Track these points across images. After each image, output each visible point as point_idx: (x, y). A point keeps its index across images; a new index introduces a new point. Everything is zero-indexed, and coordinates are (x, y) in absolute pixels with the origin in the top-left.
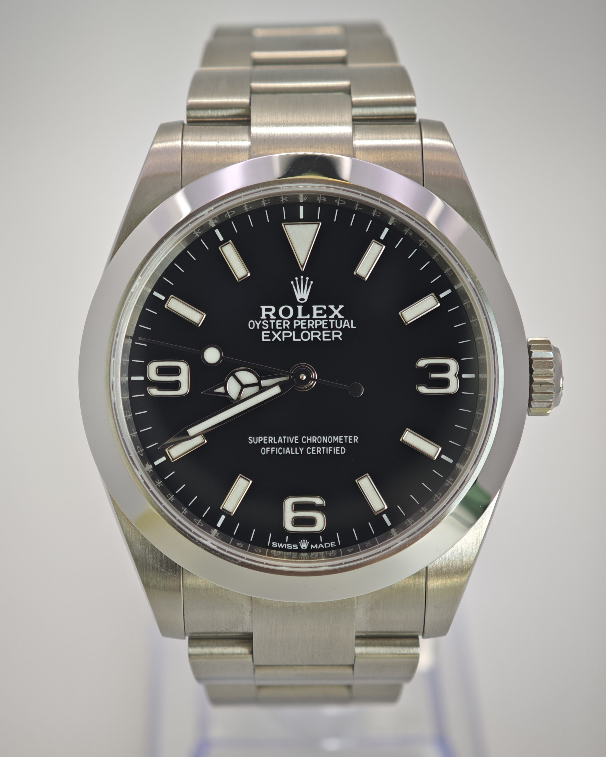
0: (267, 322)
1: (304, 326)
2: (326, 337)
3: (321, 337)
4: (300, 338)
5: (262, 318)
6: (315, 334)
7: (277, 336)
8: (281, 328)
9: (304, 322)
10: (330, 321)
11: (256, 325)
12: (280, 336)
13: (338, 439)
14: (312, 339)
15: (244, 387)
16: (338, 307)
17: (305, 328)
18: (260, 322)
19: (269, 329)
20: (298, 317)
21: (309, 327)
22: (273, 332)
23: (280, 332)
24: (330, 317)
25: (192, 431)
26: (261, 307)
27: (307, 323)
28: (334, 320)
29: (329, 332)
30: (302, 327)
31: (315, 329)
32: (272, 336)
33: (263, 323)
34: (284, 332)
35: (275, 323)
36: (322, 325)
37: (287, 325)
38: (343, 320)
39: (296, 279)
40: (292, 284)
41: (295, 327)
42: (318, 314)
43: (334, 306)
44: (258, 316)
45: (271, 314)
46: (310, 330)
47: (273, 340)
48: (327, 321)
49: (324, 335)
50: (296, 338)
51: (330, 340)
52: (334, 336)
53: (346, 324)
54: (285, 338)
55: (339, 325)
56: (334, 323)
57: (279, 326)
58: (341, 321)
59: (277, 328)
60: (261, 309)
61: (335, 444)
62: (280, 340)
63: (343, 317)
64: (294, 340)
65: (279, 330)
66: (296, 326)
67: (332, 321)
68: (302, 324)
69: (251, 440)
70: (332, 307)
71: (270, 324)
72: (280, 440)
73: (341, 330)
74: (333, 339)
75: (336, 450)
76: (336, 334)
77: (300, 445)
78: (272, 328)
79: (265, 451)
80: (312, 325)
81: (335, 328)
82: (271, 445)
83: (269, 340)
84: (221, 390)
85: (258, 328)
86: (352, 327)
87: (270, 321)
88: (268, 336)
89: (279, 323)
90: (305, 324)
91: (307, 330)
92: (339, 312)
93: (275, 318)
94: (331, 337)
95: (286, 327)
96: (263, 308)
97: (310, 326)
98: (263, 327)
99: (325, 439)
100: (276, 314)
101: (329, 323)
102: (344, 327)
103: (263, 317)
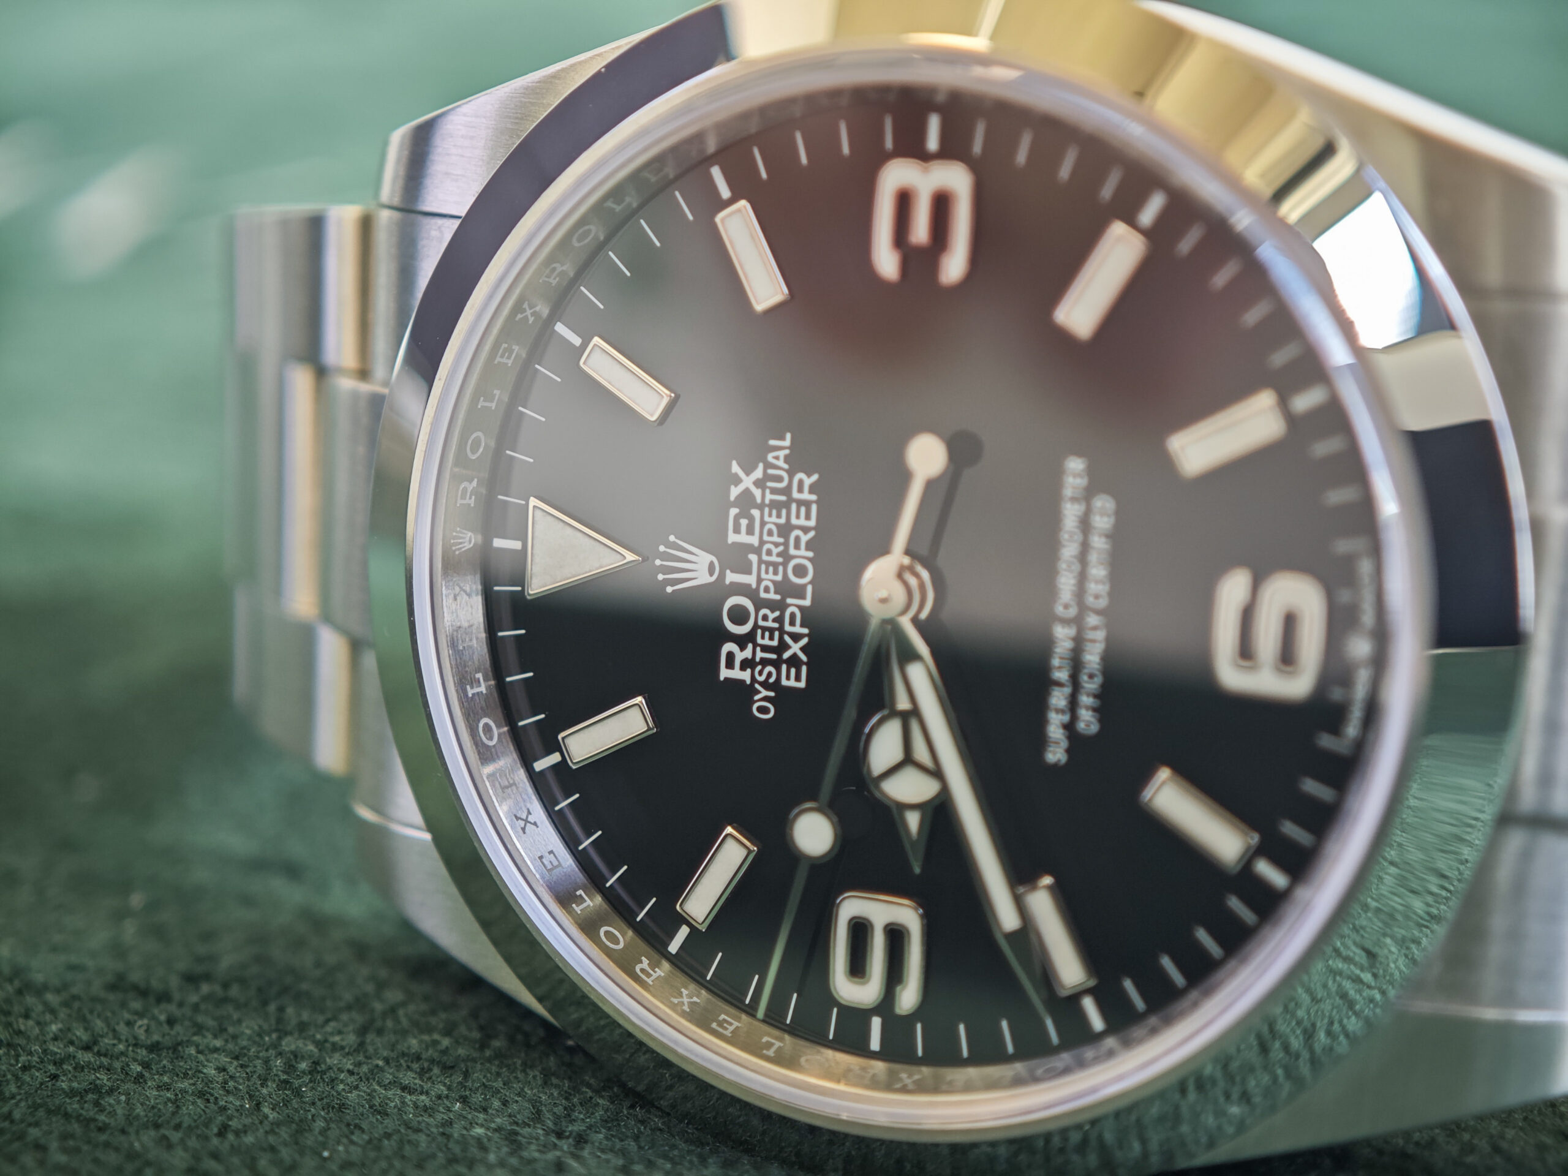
0: (759, 668)
1: (776, 573)
2: (808, 517)
3: (806, 530)
4: (804, 586)
5: (748, 682)
6: (797, 546)
7: (795, 648)
8: (777, 634)
9: (767, 572)
10: (767, 501)
11: (765, 699)
12: (796, 637)
13: (1071, 513)
14: (810, 554)
15: (908, 759)
16: (736, 474)
17: (781, 568)
18: (757, 686)
19: (776, 664)
20: (754, 586)
21: (780, 560)
22: (786, 655)
23: (787, 638)
24: (759, 500)
25: (1008, 918)
26: (722, 678)
27: (768, 564)
28: (768, 491)
29: (794, 506)
30: (779, 578)
31: (786, 544)
32: (794, 661)
33: (762, 679)
34: (788, 628)
35: (765, 649)
36: (776, 524)
37: (772, 616)
38: (768, 465)
39: (660, 577)
40: (673, 591)
41: (778, 597)
42: (750, 531)
43: (733, 487)
44: (744, 691)
45: (740, 656)
46: (786, 556)
47: (804, 658)
48: (767, 510)
49: (802, 522)
50: (803, 597)
51: (814, 507)
52: (806, 496)
53: (778, 458)
54: (802, 626)
55: (779, 479)
56: (774, 491)
57: (771, 638)
58: (770, 471)
59: (775, 643)
60: (726, 679)
61: (1085, 524)
62: (805, 641)
63: (761, 466)
64: (807, 602)
65: (781, 639)
66: (776, 593)
67: (769, 497)
68: (771, 576)
69: (1056, 754)
70: (735, 492)
71: (764, 662)
72: (1062, 675)
73: (791, 474)
74: (814, 497)
75: (1102, 522)
76: (800, 490)
77: (1078, 621)
78: (774, 656)
79: (1088, 721)
80: (775, 551)
81: (787, 491)
82: (1073, 704)
83: (804, 669)
84: (913, 820)
85: (772, 694)
86: (787, 442)
87: (758, 660)
88: (793, 671)
89: (763, 637)
90: (771, 569)
91: (785, 565)
92: (748, 474)
93: (750, 646)
94: (807, 504)
95: (774, 620)
96: (724, 673)
97: (779, 555)
98: (772, 680)
99: (1069, 551)
100: (742, 641)
101: (774, 505)
102: (786, 466)
103: (746, 676)
